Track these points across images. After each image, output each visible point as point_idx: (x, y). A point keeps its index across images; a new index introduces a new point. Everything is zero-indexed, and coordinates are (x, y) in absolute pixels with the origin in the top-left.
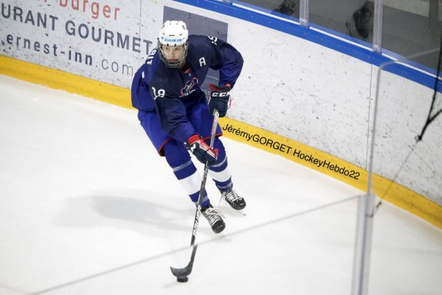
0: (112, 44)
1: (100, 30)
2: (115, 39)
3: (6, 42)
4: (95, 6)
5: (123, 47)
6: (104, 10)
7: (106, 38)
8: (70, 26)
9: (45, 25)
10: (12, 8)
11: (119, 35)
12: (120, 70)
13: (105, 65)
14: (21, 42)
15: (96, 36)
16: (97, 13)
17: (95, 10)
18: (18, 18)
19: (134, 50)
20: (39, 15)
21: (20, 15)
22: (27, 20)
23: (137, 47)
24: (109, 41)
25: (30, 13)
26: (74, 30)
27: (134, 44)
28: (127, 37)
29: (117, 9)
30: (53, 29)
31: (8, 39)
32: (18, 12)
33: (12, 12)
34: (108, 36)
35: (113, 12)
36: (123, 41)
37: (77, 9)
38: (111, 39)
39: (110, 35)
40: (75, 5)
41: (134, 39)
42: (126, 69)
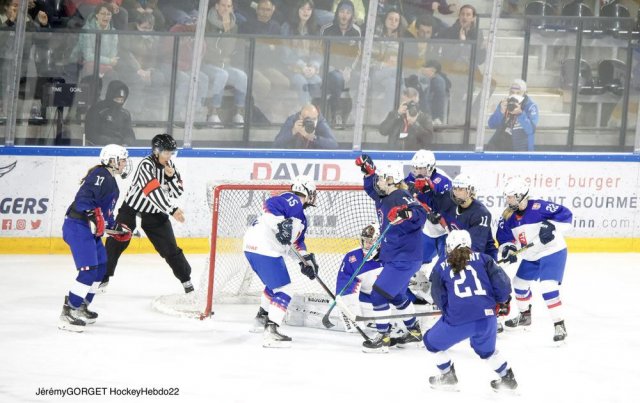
0: (613, 206)
1: (602, 198)
2: (615, 203)
4: (599, 181)
5: (622, 206)
6: (607, 182)
7: (607, 203)
8: (577, 200)
11: (619, 199)
12: (618, 225)
13: (606, 224)
15: (599, 203)
16: (601, 186)
17: (599, 184)
19: (631, 207)
23: (633, 205)
24: (610, 205)
26: (580, 203)
27: (631, 202)
28: (626, 199)
29: (618, 179)
34: (609, 202)
35: (614, 182)
36: (621, 202)
37: (584, 186)
38: (612, 203)
39: (611, 200)
40: (582, 184)
41: (632, 198)
42: (623, 223)
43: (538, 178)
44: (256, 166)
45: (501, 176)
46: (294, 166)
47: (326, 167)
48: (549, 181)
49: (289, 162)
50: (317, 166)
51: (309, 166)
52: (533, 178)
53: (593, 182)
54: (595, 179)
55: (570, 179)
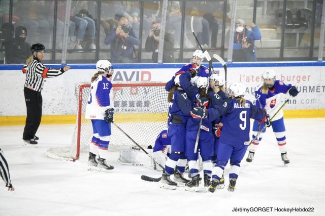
1: (301, 87)
2: (308, 90)
4: (299, 77)
5: (312, 91)
6: (303, 78)
7: (303, 90)
11: (310, 87)
12: (310, 102)
16: (300, 80)
17: (298, 79)
19: (317, 92)
23: (318, 90)
24: (305, 91)
27: (317, 89)
28: (314, 87)
29: (309, 76)
35: (307, 78)
36: (312, 89)
38: (306, 90)
39: (305, 88)
40: (289, 79)
41: (317, 87)
42: (313, 101)
45: (242, 76)
46: (125, 73)
47: (143, 73)
49: (122, 71)
50: (138, 73)
51: (133, 73)
54: (296, 77)
55: (282, 77)
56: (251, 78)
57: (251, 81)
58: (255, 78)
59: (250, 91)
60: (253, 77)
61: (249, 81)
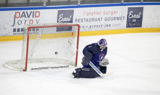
0: (116, 20)
1: (113, 18)
3: (90, 28)
4: (112, 12)
6: (114, 13)
8: (106, 19)
9: (100, 20)
10: (92, 19)
11: (117, 17)
12: (117, 26)
13: (114, 25)
14: (93, 26)
15: (112, 19)
16: (112, 14)
18: (93, 21)
19: (121, 20)
20: (98, 18)
21: (94, 20)
22: (95, 20)
23: (121, 19)
24: (115, 20)
25: (96, 18)
26: (107, 19)
27: (121, 18)
28: (119, 17)
29: (117, 11)
30: (102, 21)
31: (90, 27)
32: (93, 19)
33: (92, 20)
34: (114, 19)
36: (118, 19)
37: (108, 14)
38: (115, 19)
39: (115, 18)
40: (107, 13)
41: (121, 17)
42: (118, 25)
43: (96, 12)
44: (16, 13)
45: (85, 12)
46: (27, 12)
47: (36, 12)
48: (98, 13)
49: (25, 11)
50: (33, 12)
51: (31, 12)
52: (94, 12)
53: (110, 13)
54: (111, 12)
55: (104, 12)
56: (89, 13)
57: (89, 15)
58: (91, 13)
59: (88, 20)
60: (90, 13)
61: (88, 15)
